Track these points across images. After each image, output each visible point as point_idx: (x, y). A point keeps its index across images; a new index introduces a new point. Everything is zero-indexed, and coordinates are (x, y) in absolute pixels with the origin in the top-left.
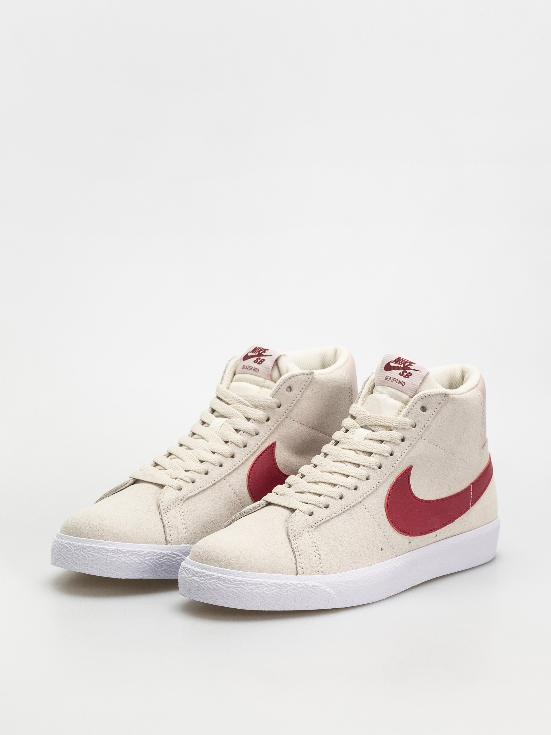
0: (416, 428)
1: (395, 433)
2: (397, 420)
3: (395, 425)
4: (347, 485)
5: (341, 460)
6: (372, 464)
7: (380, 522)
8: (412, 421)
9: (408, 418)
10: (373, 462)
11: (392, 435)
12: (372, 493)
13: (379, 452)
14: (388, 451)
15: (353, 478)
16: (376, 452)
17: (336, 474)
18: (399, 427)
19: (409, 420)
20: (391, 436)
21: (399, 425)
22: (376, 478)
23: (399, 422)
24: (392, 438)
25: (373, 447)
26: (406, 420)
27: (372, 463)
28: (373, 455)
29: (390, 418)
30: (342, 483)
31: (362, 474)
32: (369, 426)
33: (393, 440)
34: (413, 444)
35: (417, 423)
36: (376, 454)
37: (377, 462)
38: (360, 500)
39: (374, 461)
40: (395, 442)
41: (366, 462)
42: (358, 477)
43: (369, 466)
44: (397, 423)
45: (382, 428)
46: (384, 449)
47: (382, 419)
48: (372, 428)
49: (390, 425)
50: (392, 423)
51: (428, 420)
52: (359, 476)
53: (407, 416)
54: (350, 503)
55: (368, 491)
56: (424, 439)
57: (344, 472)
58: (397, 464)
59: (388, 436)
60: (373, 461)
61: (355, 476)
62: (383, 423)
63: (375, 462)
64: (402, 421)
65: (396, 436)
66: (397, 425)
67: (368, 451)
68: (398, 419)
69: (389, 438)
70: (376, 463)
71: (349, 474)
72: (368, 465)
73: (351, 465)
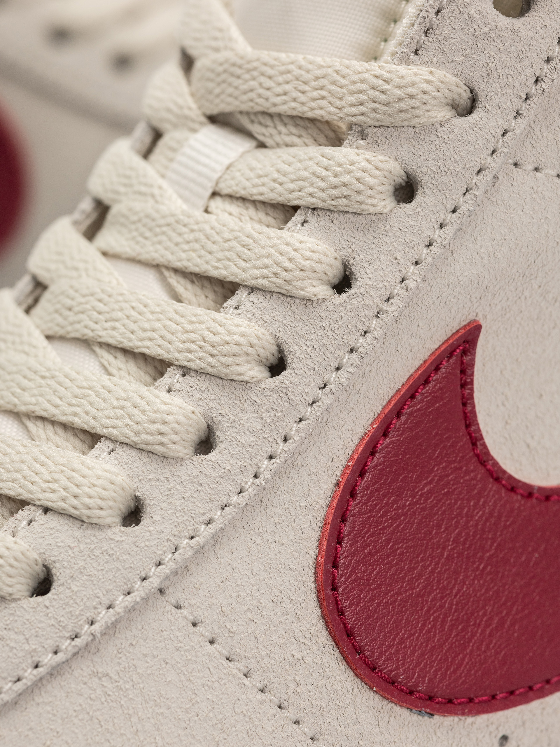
0: (471, 118)
1: (355, 158)
2: (362, 81)
3: (354, 110)
4: (75, 502)
5: (77, 335)
6: (223, 359)
7: (292, 685)
8: (452, 78)
9: (426, 63)
10: (228, 343)
11: (336, 176)
12: (234, 524)
13: (265, 277)
14: (318, 267)
15: (120, 450)
16: (253, 283)
17: (39, 423)
18: (377, 124)
19: (430, 78)
20: (334, 180)
21: (375, 111)
22: (253, 433)
23: (371, 92)
24: (335, 192)
25: (240, 249)
26: (408, 80)
27: (225, 349)
28: (241, 295)
29: (330, 71)
30: (48, 495)
31: (164, 423)
32: (239, 116)
33: (344, 201)
34: (463, 209)
35: (481, 88)
36: (253, 289)
37: (255, 341)
38: (154, 582)
39: (237, 338)
40: (357, 208)
41: (193, 346)
42: (143, 446)
43: (211, 370)
44: (362, 97)
45: (294, 130)
46: (290, 260)
47: (289, 77)
48: (255, 129)
49: (330, 113)
50: (338, 103)
51: (548, 60)
52: (149, 438)
53: (416, 53)
54: (89, 614)
55: (206, 518)
56: (530, 167)
57: (76, 414)
58: (376, 334)
59: (315, 180)
60: (228, 339)
61: (127, 441)
62: (293, 104)
63: (242, 340)
64: (386, 86)
65: (360, 174)
66: (363, 109)
67: (214, 273)
68: (366, 76)
69: (321, 194)
70: (250, 350)
71: (99, 430)
72: (202, 365)
73: (122, 366)
